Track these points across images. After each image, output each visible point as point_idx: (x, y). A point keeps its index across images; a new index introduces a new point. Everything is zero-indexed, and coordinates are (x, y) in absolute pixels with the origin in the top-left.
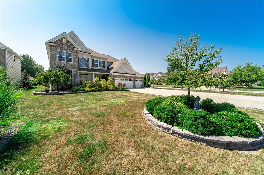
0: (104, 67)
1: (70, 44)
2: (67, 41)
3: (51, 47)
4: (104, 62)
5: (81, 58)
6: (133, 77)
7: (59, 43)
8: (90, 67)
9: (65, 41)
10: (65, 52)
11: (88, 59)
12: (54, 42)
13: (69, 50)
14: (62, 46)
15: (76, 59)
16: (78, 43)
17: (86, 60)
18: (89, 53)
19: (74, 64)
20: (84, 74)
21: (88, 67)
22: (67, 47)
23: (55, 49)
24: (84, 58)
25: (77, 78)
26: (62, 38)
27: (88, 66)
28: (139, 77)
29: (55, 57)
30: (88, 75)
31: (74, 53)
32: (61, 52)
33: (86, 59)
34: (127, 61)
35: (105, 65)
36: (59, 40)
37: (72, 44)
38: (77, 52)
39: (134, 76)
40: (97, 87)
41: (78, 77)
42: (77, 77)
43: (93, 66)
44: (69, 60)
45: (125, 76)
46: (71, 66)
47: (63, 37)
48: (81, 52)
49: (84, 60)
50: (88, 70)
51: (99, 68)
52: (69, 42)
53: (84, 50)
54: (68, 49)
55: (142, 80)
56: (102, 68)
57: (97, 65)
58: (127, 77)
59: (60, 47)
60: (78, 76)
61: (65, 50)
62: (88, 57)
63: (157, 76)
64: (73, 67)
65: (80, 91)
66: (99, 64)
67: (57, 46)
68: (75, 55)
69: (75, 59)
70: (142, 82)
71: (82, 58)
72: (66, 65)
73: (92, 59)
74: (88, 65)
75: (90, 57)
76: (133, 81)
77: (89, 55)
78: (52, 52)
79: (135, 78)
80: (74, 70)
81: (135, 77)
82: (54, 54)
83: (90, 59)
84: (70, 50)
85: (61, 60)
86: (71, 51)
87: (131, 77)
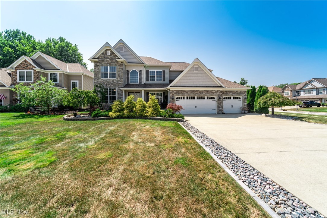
0: (164, 80)
1: (114, 56)
2: (111, 53)
3: (96, 63)
4: (164, 72)
5: (131, 71)
6: (216, 92)
7: (103, 57)
8: (142, 82)
9: (108, 53)
10: (109, 66)
11: (140, 71)
12: (98, 57)
13: (112, 64)
14: (105, 60)
15: (121, 73)
16: (129, 52)
17: (137, 73)
18: (141, 62)
19: (118, 80)
20: (135, 93)
21: (140, 83)
22: (111, 60)
23: (98, 65)
24: (135, 71)
25: (121, 98)
26: (105, 50)
27: (140, 81)
28: (231, 92)
29: (99, 74)
30: (140, 93)
31: (118, 65)
32: (105, 67)
33: (137, 71)
34: (200, 62)
35: (165, 76)
36: (102, 54)
37: (116, 55)
38: (122, 64)
39: (218, 91)
40: (126, 112)
41: (123, 97)
42: (121, 96)
43: (147, 80)
44: (113, 75)
45: (197, 91)
46: (115, 82)
47: (107, 49)
48: (128, 63)
49: (135, 73)
50: (140, 86)
51: (156, 81)
52: (113, 53)
53: (135, 61)
54: (111, 62)
55: (241, 97)
56: (161, 82)
57: (153, 79)
58: (201, 92)
59: (103, 62)
60: (123, 95)
61: (108, 65)
62: (140, 69)
63: (307, 87)
64: (117, 84)
65: (100, 116)
66: (156, 76)
67: (100, 61)
68: (120, 69)
69: (119, 73)
70: (242, 101)
71: (133, 71)
72: (109, 82)
73: (147, 71)
74: (140, 79)
75: (142, 69)
76: (216, 99)
77: (142, 66)
78: (96, 70)
79: (221, 94)
80: (118, 88)
81: (221, 92)
82: (97, 71)
83: (142, 71)
84: (114, 62)
85: (105, 77)
86: (115, 64)
87: (212, 92)
